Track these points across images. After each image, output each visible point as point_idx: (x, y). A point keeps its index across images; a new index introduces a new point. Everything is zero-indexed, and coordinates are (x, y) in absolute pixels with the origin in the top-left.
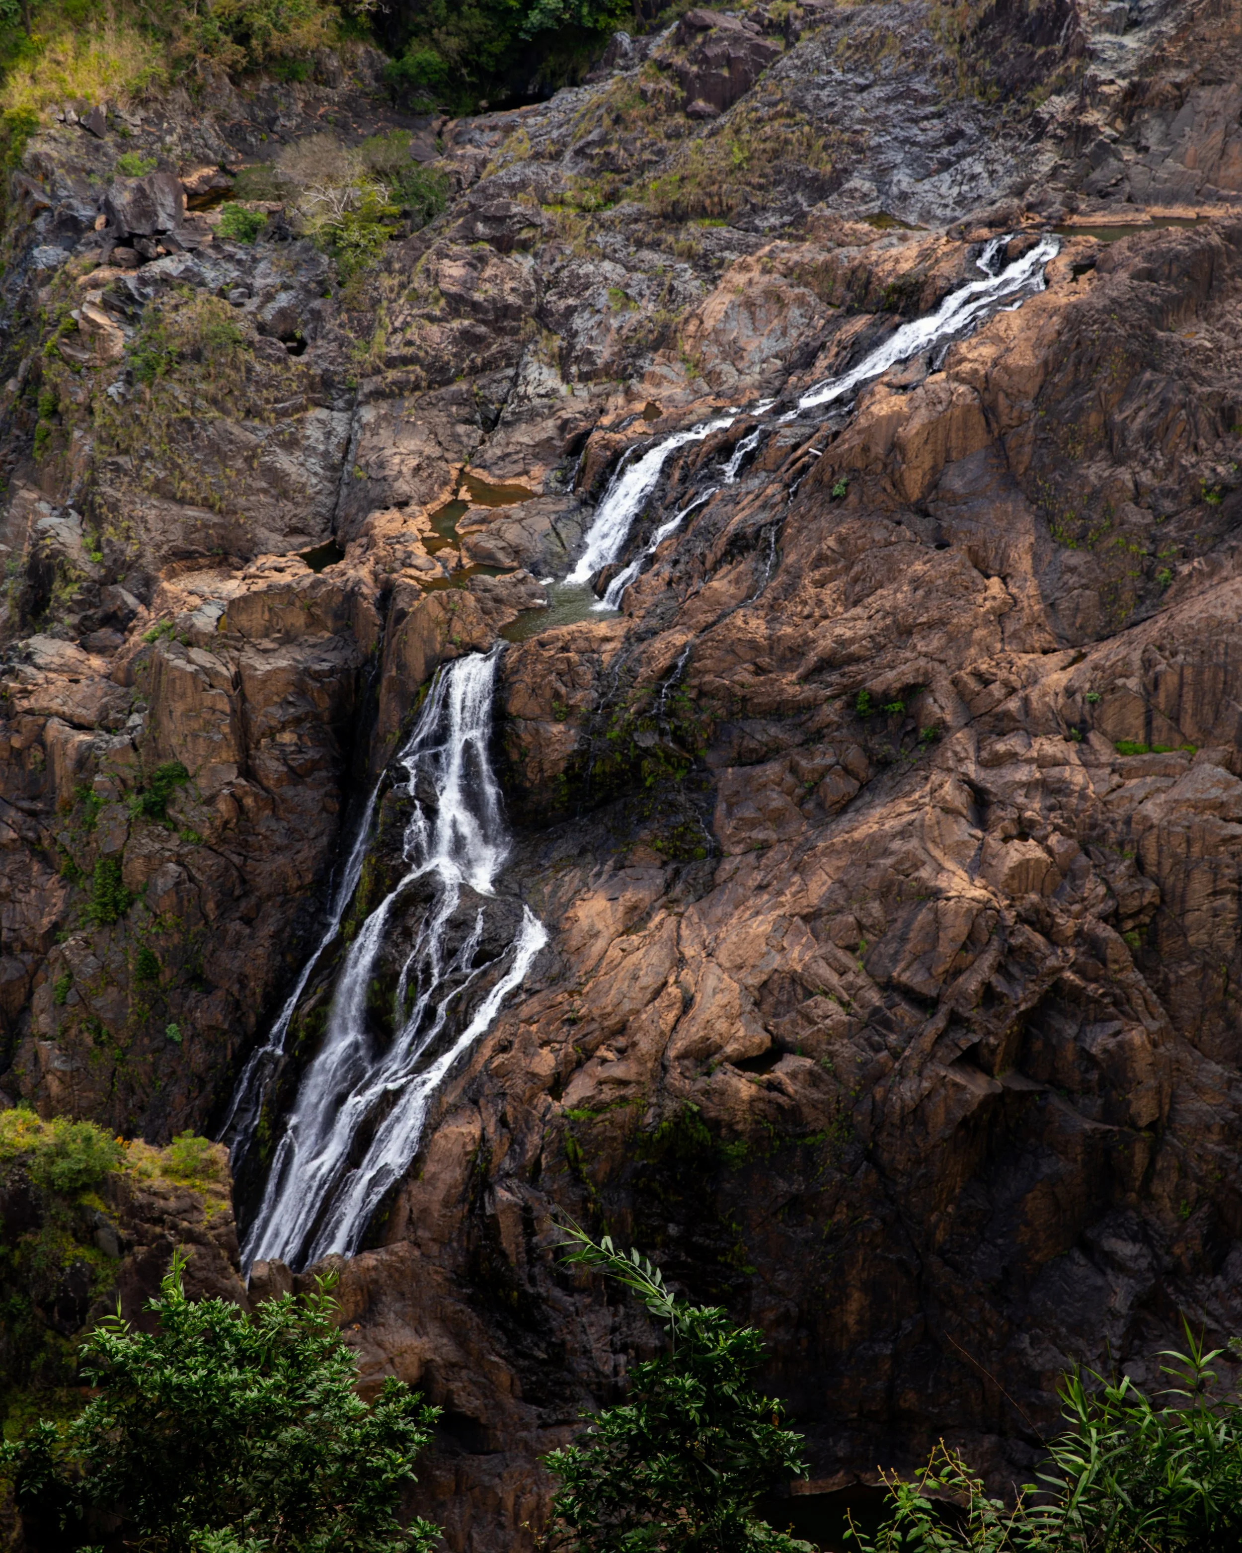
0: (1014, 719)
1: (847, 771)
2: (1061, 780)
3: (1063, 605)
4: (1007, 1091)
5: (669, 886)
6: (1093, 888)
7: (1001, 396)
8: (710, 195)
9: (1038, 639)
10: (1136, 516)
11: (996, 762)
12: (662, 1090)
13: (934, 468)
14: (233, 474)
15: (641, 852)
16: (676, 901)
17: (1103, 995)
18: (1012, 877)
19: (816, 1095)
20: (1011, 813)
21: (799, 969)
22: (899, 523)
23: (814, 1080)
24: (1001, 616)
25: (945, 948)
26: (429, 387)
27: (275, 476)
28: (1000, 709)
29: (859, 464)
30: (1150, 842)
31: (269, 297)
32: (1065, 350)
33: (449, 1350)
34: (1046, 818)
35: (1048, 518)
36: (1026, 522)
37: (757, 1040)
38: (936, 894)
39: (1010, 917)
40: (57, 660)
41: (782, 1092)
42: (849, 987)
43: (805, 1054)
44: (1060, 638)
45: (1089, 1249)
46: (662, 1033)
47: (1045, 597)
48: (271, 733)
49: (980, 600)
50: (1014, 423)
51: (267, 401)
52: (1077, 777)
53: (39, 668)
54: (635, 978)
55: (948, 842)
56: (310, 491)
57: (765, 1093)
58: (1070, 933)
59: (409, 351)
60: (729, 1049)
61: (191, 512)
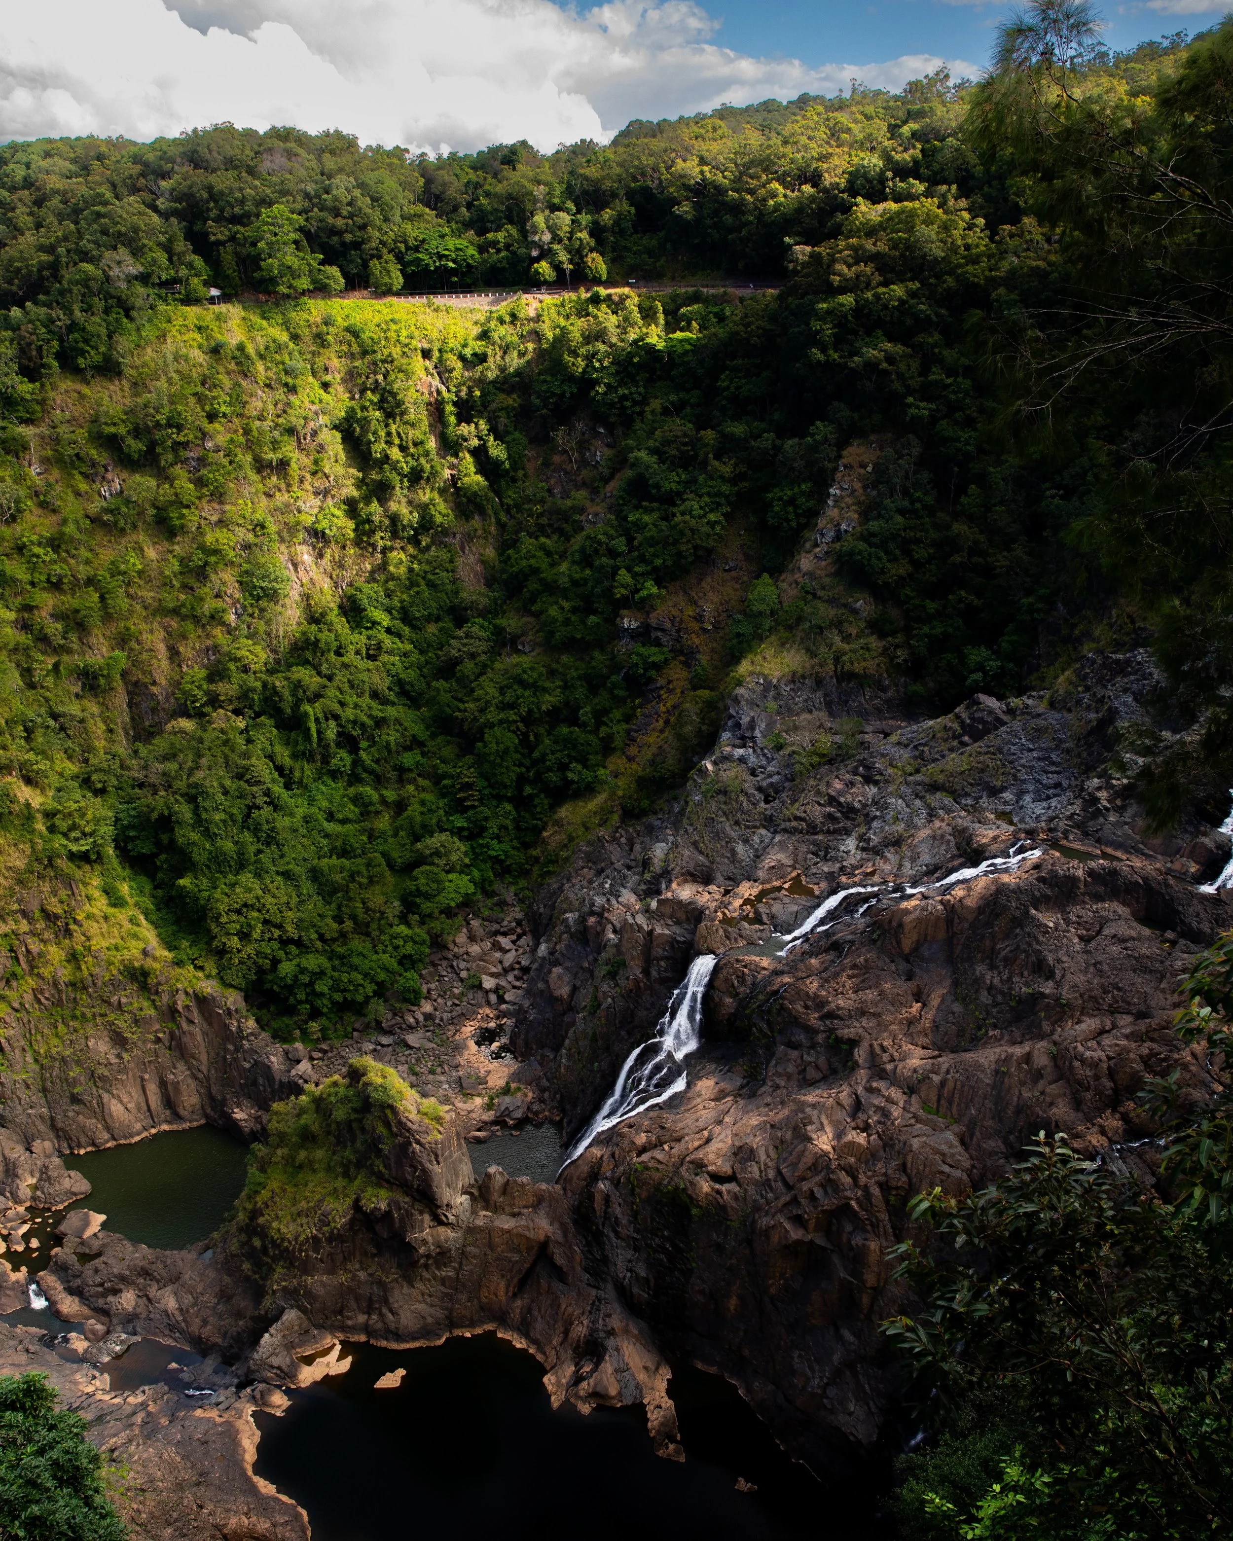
0: (887, 1073)
1: (817, 1067)
2: (889, 1111)
3: (942, 1029)
4: (812, 1242)
5: (742, 1087)
6: (880, 1167)
8: (949, 782)
9: (922, 1040)
10: (985, 997)
11: (870, 1090)
12: (676, 1172)
13: (918, 941)
14: (719, 846)
15: (738, 1068)
16: (740, 1095)
17: (866, 1219)
18: (845, 1147)
19: (734, 1205)
20: (865, 1117)
21: (755, 1147)
22: (893, 961)
23: (736, 1197)
24: (910, 1023)
26: (807, 834)
27: (734, 853)
28: (882, 1066)
29: (886, 927)
30: (909, 1158)
31: (770, 776)
32: (987, 904)
33: (559, 1236)
34: (875, 1126)
35: (956, 984)
36: (948, 983)
37: (724, 1170)
38: (810, 1140)
39: (834, 1164)
40: (626, 902)
41: (722, 1197)
42: (765, 1164)
43: (740, 1185)
44: (934, 1044)
45: (837, 1329)
47: (934, 1021)
48: (658, 960)
49: (903, 1012)
50: (958, 932)
51: (744, 820)
52: (896, 1112)
53: (618, 902)
54: (697, 1121)
55: (833, 1118)
56: (743, 863)
57: (714, 1194)
58: (861, 1184)
59: (803, 815)
60: (710, 1168)
61: (701, 858)
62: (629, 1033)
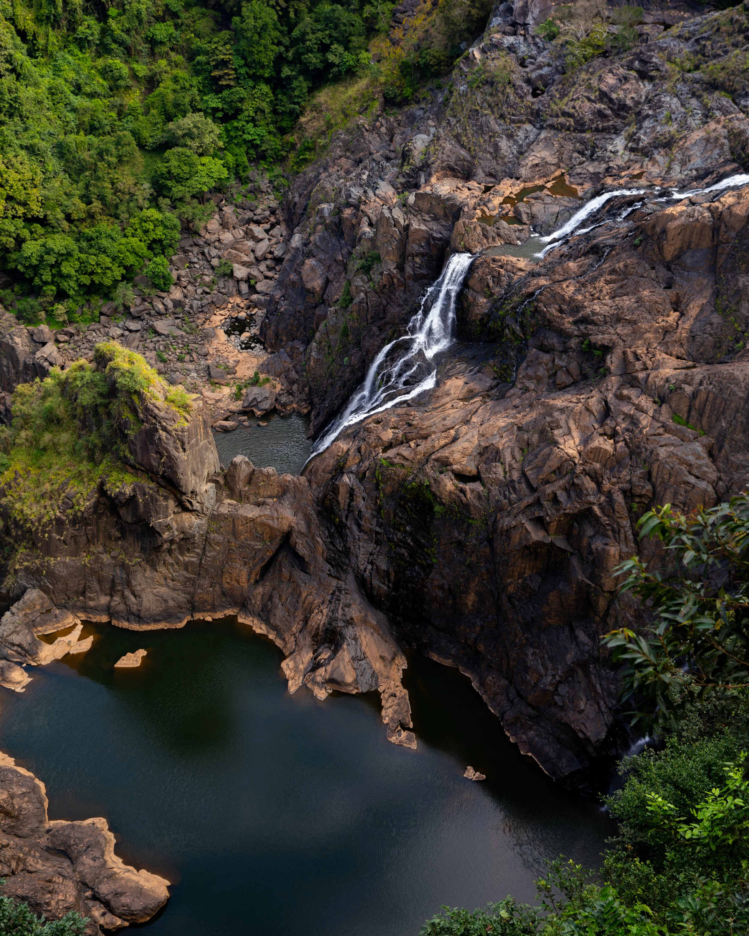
0: (639, 382)
1: (568, 372)
2: (638, 420)
3: (698, 339)
4: (552, 544)
5: (491, 388)
6: (625, 474)
7: (723, 225)
8: (729, 80)
9: (677, 350)
11: (620, 397)
12: (421, 469)
13: (681, 248)
14: (482, 140)
15: (488, 369)
16: (489, 396)
17: (608, 524)
18: (591, 452)
19: (477, 504)
20: (613, 424)
21: (501, 448)
22: (653, 268)
23: (479, 497)
24: (666, 332)
25: (546, 469)
26: (574, 131)
27: (497, 148)
28: (634, 374)
29: (649, 233)
30: (655, 467)
31: (540, 67)
33: (302, 527)
34: (623, 433)
35: (717, 294)
36: (708, 293)
37: (469, 469)
38: (556, 443)
39: (579, 469)
40: (383, 194)
41: (465, 496)
42: (510, 465)
43: (484, 485)
44: (689, 354)
45: (572, 630)
46: (433, 447)
47: (691, 331)
48: (413, 256)
49: (660, 320)
50: (724, 241)
51: (509, 113)
52: (645, 421)
53: (375, 195)
54: (444, 419)
55: (581, 424)
56: (506, 160)
57: (458, 492)
58: (605, 489)
59: (572, 111)
60: (455, 467)
61: (463, 152)
62: (380, 329)
